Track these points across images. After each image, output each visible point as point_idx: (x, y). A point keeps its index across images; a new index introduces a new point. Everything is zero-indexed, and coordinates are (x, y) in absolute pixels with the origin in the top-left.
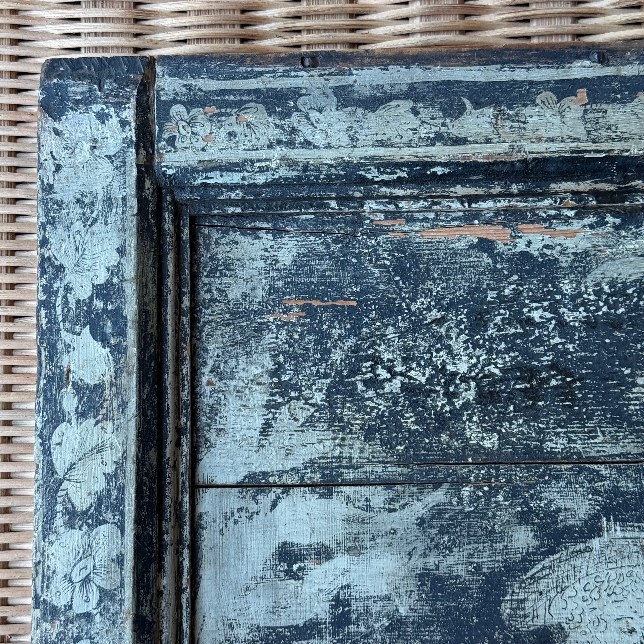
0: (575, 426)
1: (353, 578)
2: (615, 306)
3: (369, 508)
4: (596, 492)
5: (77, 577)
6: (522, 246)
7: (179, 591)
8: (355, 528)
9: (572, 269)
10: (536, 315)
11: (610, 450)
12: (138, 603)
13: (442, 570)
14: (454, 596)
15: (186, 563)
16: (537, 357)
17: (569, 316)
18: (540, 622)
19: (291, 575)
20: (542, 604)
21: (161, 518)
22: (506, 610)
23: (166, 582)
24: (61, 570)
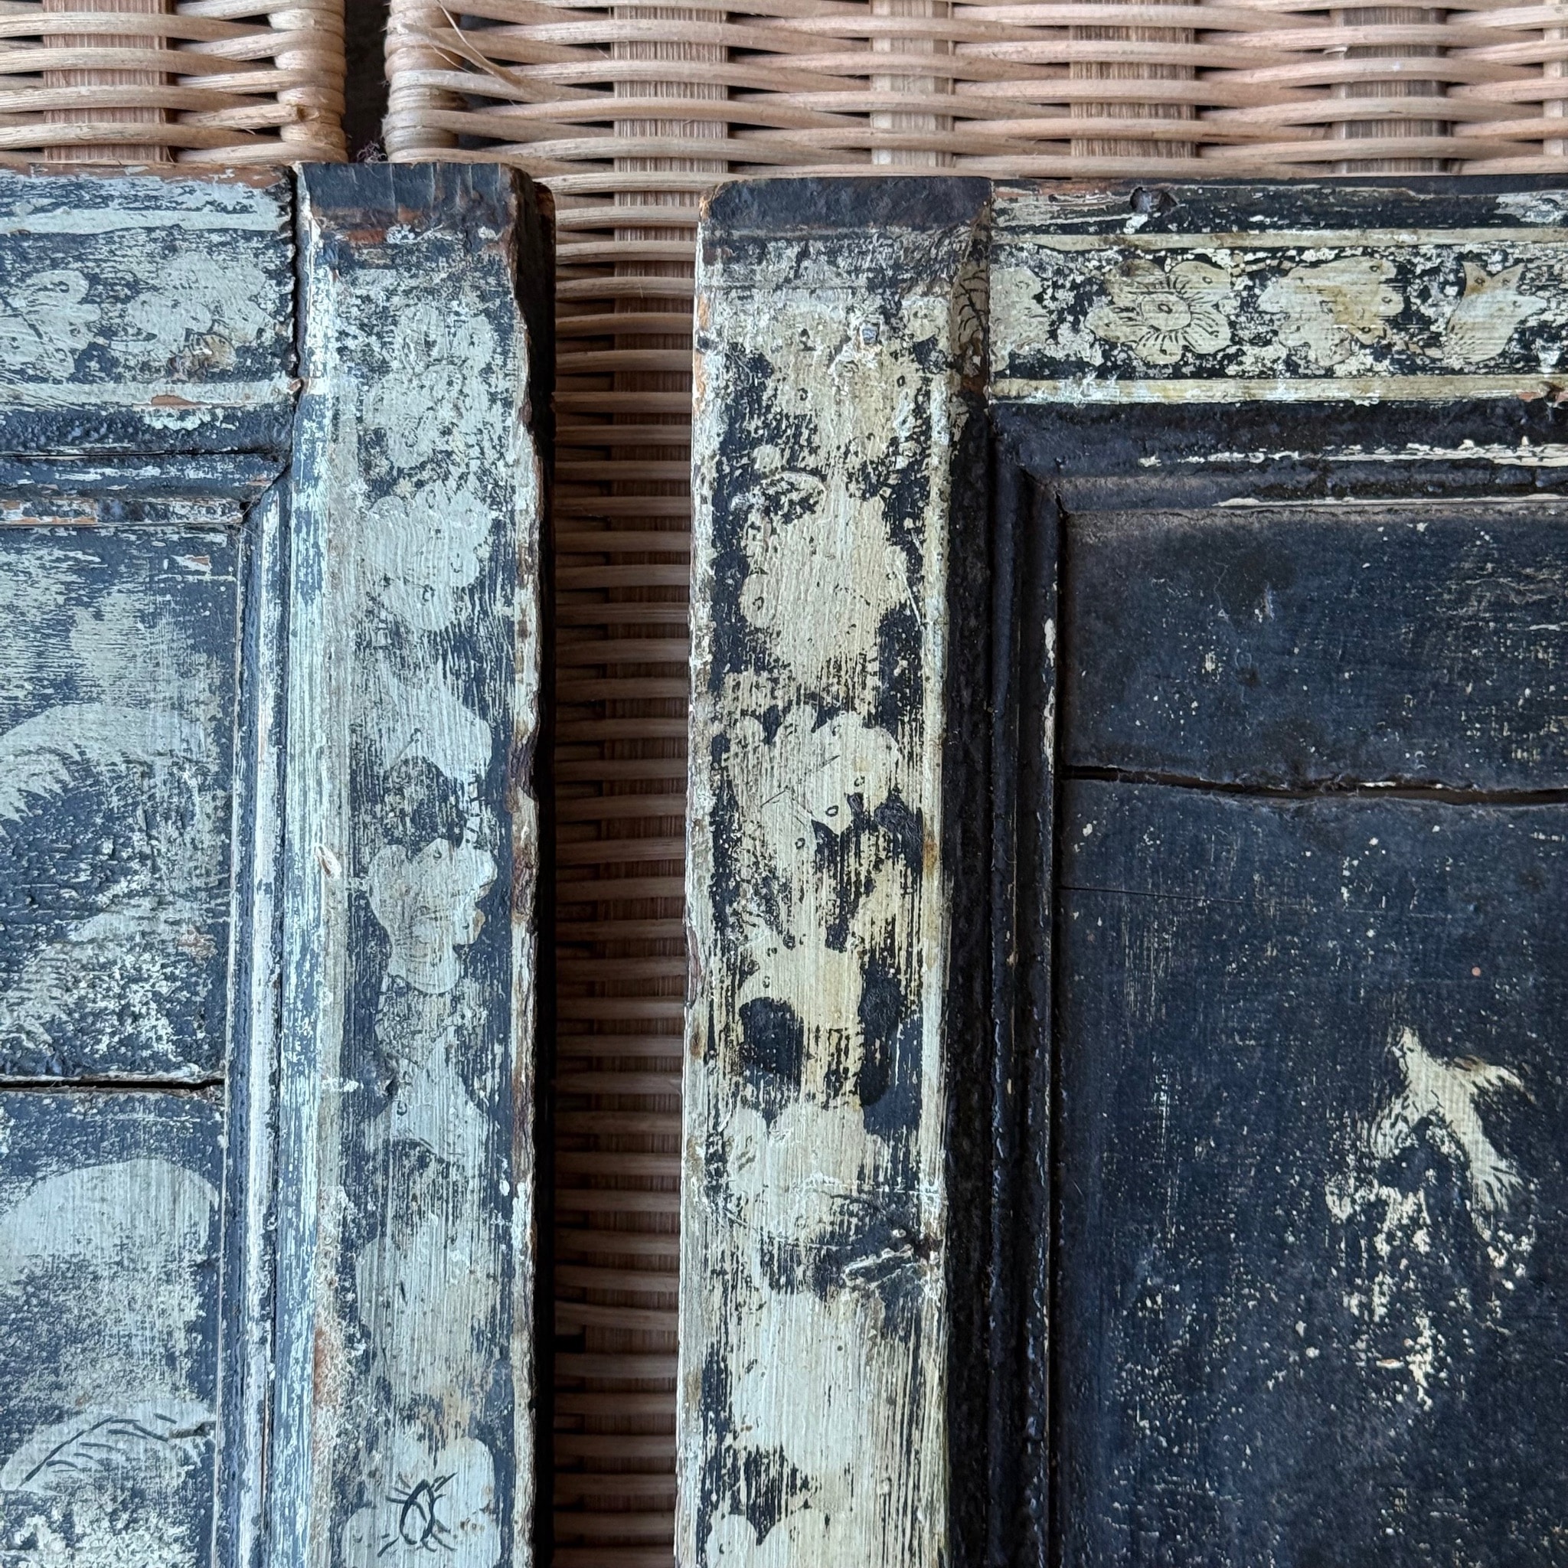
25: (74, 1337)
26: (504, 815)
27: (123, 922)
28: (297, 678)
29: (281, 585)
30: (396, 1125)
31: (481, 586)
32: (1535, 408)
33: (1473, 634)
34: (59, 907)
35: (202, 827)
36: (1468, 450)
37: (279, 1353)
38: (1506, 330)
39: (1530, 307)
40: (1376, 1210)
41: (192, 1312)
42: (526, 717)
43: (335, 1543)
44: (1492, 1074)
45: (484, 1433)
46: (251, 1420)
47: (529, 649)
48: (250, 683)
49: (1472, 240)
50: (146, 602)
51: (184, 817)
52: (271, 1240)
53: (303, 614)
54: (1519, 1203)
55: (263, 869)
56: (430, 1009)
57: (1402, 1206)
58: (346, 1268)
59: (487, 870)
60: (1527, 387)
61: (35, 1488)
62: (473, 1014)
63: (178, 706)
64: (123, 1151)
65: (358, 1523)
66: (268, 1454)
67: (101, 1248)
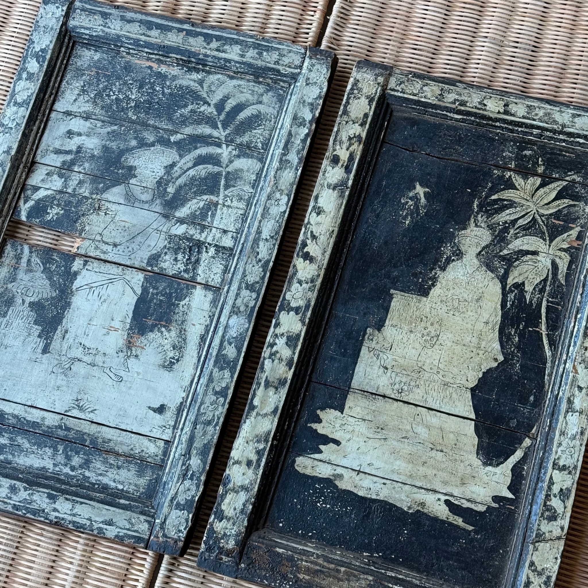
0: (157, 119)
1: (85, 142)
2: (179, 91)
3: (96, 126)
4: (157, 136)
5: (12, 118)
6: (160, 70)
7: (37, 132)
8: (90, 130)
9: (171, 79)
10: (157, 89)
11: (165, 127)
12: (25, 129)
13: (110, 146)
14: (110, 153)
15: (42, 127)
16: (154, 99)
17: (166, 91)
18: (130, 164)
19: (69, 137)
20: (133, 160)
21: (39, 112)
22: (123, 159)
23: (35, 128)
24: (8, 115)
25: (239, 178)
26: (311, 125)
27: (259, 132)
28: (290, 104)
29: (291, 95)
30: (287, 158)
31: (316, 99)
32: (454, 109)
33: (440, 137)
34: (252, 128)
35: (272, 123)
36: (445, 113)
37: (265, 181)
38: (453, 99)
39: (457, 97)
40: (407, 202)
41: (254, 178)
42: (317, 115)
43: (266, 203)
44: (427, 190)
45: (288, 195)
46: (259, 189)
47: (320, 107)
48: (284, 106)
49: (452, 87)
50: (273, 94)
51: (270, 121)
52: (267, 169)
53: (293, 97)
54: (426, 205)
55: (279, 126)
56: (295, 145)
57: (411, 203)
58: (276, 172)
59: (307, 131)
60: (454, 106)
61: (229, 195)
62: (300, 147)
63: (274, 108)
64: (251, 158)
65: (269, 201)
66: (260, 193)
67: (246, 168)
